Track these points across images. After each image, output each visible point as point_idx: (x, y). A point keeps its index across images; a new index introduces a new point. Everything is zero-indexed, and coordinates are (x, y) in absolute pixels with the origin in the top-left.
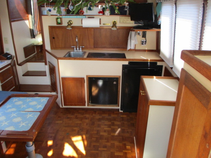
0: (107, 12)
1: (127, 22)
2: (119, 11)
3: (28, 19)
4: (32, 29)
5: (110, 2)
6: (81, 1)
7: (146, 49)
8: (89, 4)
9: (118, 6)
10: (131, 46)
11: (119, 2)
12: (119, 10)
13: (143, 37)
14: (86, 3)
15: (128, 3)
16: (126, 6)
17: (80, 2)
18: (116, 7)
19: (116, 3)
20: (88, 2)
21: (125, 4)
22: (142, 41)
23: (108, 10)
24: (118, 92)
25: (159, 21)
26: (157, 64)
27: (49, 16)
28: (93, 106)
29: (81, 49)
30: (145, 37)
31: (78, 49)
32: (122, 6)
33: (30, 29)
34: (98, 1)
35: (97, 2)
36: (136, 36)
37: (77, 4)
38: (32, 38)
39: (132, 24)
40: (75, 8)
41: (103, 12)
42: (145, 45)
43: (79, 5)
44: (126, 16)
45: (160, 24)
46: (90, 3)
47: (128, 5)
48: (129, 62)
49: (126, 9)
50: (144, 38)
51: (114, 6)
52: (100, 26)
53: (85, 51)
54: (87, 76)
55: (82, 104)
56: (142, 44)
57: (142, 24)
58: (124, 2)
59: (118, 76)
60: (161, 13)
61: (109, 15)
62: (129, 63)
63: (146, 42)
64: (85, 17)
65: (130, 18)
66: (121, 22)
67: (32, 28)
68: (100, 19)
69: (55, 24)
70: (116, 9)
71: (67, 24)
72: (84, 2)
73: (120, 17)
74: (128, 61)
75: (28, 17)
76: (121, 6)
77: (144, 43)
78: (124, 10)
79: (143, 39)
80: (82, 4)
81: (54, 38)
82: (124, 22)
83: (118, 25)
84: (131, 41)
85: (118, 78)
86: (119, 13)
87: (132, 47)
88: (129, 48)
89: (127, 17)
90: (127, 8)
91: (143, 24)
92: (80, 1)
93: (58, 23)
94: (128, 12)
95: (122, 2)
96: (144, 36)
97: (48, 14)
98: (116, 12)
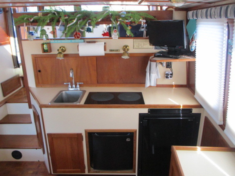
0: (115, 35)
1: (145, 47)
2: (132, 33)
3: (9, 43)
4: (14, 56)
5: (119, 20)
6: (76, 19)
7: (174, 83)
8: (87, 23)
9: (130, 26)
10: (151, 81)
11: (132, 19)
12: (131, 30)
13: (167, 67)
14: (83, 22)
15: (145, 21)
16: (142, 24)
17: (75, 21)
18: (128, 26)
19: (127, 21)
20: (86, 21)
21: (141, 22)
22: (167, 73)
23: (116, 31)
24: (134, 153)
25: (192, 47)
26: (191, 111)
27: (31, 40)
28: (96, 172)
29: (78, 86)
30: (171, 67)
31: (74, 86)
32: (136, 24)
33: (13, 56)
34: (101, 19)
35: (99, 20)
36: (157, 67)
37: (70, 23)
38: (15, 68)
39: (151, 49)
40: (67, 29)
41: (108, 34)
42: (171, 78)
43: (73, 24)
44: (142, 38)
45: (193, 50)
46: (89, 21)
47: (146, 23)
48: (149, 109)
49: (142, 30)
50: (169, 69)
51: (124, 25)
52: (105, 54)
53: (84, 88)
54: (86, 131)
55: (79, 170)
56: (167, 77)
57: (165, 49)
58: (140, 19)
59: (134, 130)
60: (195, 35)
61: (117, 38)
62: (149, 112)
63: (172, 74)
64: (83, 40)
65: (148, 40)
66: (135, 47)
67: (14, 54)
68: (105, 43)
69: (40, 52)
70: (128, 30)
71: (58, 52)
72: (80, 20)
73: (134, 40)
74: (147, 108)
75: (8, 40)
76: (134, 25)
77: (169, 76)
78: (140, 30)
79: (168, 71)
80: (76, 23)
81: (39, 71)
82: (140, 47)
83: (131, 51)
84: (151, 74)
85: (133, 133)
86: (132, 35)
87: (153, 84)
88: (148, 84)
89: (145, 40)
90: (143, 28)
91: (167, 50)
92: (74, 19)
93: (44, 51)
94: (145, 33)
95: (136, 19)
96: (169, 66)
97: (29, 39)
98: (128, 33)
